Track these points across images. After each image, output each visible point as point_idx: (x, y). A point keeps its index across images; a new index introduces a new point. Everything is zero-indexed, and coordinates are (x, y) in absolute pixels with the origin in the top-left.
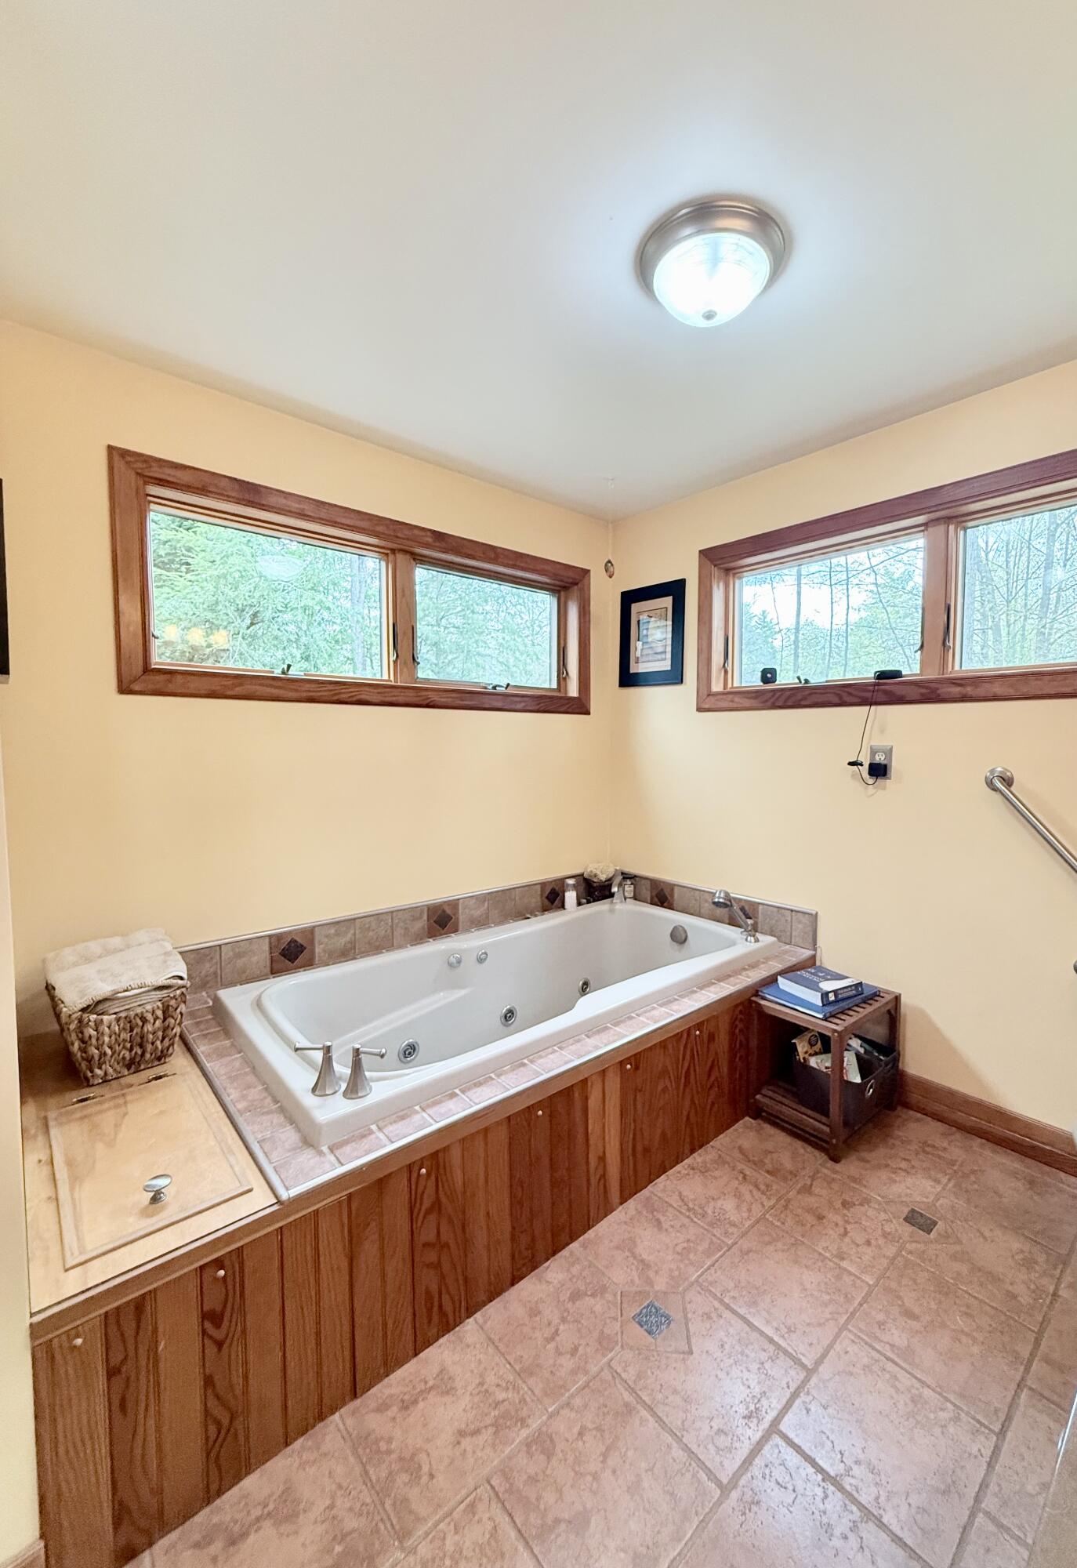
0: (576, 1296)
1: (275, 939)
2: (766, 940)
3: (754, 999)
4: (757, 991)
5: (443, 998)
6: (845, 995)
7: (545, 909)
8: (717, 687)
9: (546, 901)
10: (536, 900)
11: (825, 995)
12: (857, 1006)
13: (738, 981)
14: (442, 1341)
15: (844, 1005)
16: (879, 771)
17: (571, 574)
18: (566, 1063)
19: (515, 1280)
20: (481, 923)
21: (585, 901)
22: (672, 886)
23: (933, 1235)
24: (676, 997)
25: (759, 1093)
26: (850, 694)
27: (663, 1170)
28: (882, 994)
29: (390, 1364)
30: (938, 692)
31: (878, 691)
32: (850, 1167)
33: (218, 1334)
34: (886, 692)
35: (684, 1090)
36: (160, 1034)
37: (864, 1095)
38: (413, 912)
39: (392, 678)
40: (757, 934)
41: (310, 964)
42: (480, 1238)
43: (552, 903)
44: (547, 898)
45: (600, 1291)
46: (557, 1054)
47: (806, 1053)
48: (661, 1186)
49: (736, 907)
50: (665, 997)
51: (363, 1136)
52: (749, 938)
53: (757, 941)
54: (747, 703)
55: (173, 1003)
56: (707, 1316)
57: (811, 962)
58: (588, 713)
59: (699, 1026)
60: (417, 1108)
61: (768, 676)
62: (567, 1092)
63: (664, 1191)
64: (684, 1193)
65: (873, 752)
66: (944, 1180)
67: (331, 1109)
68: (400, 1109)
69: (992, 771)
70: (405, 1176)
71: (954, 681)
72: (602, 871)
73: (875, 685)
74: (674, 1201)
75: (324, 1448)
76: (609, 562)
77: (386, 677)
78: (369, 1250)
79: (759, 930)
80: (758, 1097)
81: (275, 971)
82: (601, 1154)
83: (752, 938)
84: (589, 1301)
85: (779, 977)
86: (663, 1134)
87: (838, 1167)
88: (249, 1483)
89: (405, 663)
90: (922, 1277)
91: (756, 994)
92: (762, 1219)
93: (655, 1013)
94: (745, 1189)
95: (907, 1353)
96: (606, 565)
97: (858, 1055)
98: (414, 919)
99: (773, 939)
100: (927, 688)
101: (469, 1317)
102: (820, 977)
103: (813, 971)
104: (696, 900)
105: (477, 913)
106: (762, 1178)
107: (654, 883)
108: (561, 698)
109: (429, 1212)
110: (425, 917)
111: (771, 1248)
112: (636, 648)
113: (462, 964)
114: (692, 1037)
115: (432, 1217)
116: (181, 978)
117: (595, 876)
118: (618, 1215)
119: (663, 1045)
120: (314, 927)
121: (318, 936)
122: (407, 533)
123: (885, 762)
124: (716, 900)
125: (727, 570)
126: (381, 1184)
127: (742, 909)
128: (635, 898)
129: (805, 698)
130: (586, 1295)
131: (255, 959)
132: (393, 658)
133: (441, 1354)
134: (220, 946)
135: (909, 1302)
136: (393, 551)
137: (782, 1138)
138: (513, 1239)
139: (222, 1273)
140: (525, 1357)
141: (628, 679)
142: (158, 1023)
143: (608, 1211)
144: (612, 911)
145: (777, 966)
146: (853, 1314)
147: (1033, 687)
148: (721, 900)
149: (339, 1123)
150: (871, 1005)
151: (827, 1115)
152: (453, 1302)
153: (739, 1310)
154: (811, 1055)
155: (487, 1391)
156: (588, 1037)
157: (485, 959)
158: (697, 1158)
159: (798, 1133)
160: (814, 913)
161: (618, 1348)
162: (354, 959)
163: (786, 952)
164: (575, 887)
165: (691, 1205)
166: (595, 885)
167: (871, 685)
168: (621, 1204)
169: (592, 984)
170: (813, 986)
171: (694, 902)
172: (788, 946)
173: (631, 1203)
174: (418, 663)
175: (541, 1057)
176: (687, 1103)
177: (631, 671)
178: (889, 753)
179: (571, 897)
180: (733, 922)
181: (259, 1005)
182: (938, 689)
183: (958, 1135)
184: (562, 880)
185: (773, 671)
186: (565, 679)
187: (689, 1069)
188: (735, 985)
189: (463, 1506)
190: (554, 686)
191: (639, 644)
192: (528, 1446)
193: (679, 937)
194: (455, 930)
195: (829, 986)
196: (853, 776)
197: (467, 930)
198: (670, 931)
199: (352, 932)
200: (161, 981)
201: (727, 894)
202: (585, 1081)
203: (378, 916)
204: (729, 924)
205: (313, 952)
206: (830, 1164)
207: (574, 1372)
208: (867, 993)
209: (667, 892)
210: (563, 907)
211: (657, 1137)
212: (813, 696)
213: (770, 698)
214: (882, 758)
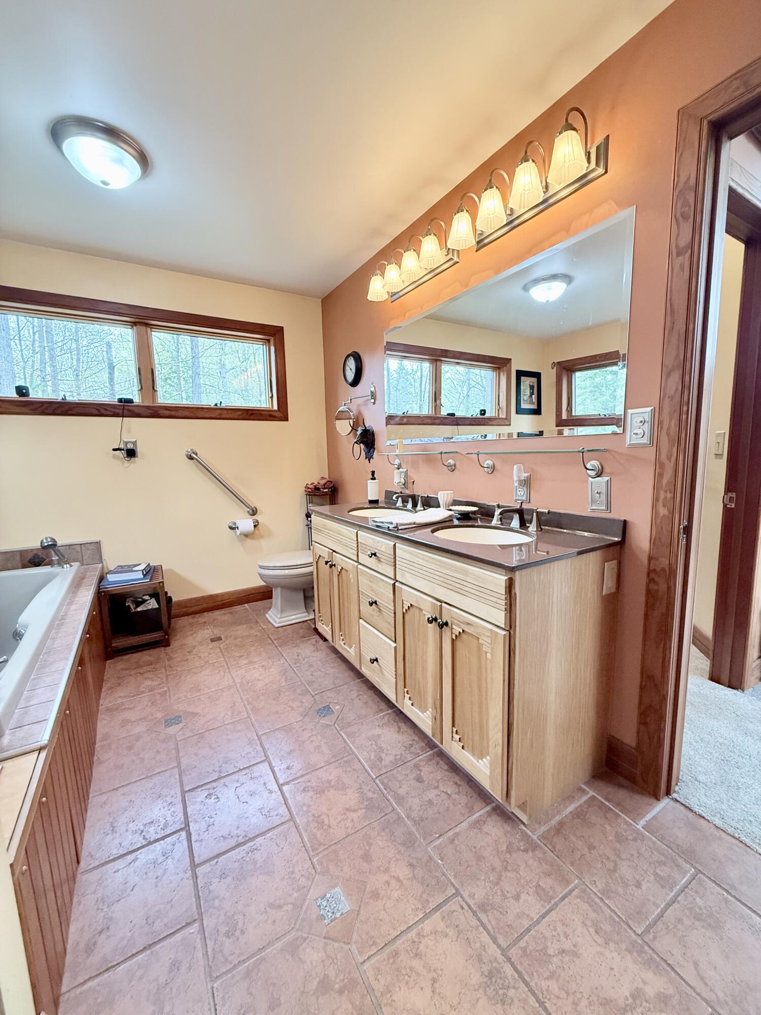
2: (75, 565)
6: (147, 570)
11: (143, 572)
12: (155, 573)
15: (150, 574)
16: (131, 453)
23: (223, 639)
26: (106, 410)
31: (122, 409)
32: (175, 644)
34: (127, 410)
40: (69, 563)
47: (134, 608)
48: (106, 703)
52: (65, 566)
53: (72, 566)
61: (24, 391)
63: (110, 703)
64: (122, 695)
65: (127, 443)
66: (209, 627)
69: (188, 450)
74: (121, 700)
80: (113, 645)
83: (68, 565)
85: (107, 575)
87: (171, 647)
90: (233, 648)
92: (166, 676)
94: (145, 676)
95: (250, 663)
99: (80, 563)
102: (127, 568)
111: (183, 677)
118: (102, 724)
123: (134, 448)
135: (238, 655)
146: (228, 668)
153: (197, 695)
161: (173, 736)
165: (131, 695)
167: (117, 406)
178: (135, 443)
183: (197, 615)
195: (139, 568)
196: (118, 456)
206: (167, 648)
207: (168, 754)
212: (77, 409)
213: (40, 407)
214: (132, 446)
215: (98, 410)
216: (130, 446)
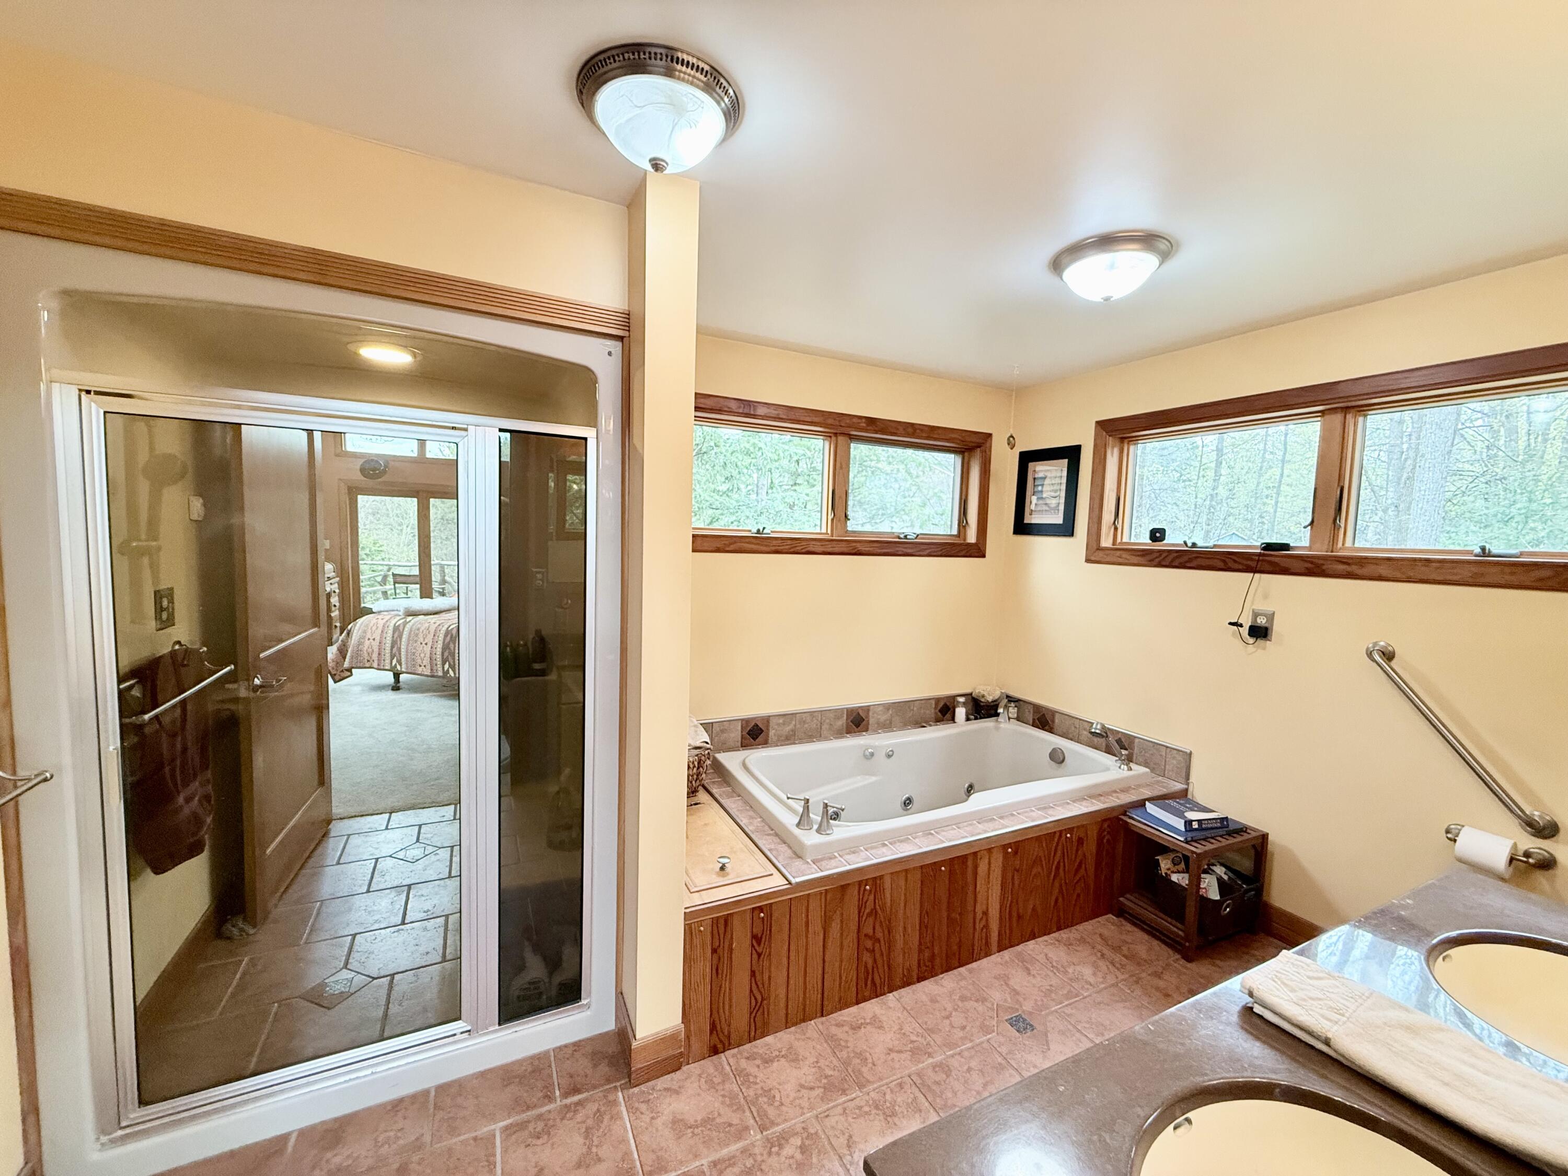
0: (963, 998)
1: (745, 722)
2: (1138, 770)
3: (1122, 817)
4: (1126, 812)
5: (860, 781)
6: (1209, 826)
7: (938, 721)
8: (1106, 542)
9: (939, 714)
10: (931, 712)
11: (1188, 823)
12: (1221, 836)
13: (1107, 800)
14: (873, 1001)
15: (1208, 834)
16: (1259, 632)
17: (975, 439)
18: (963, 838)
19: (920, 979)
20: (887, 726)
21: (972, 717)
22: (1053, 713)
24: (1051, 805)
25: (1123, 897)
26: (1235, 561)
27: (1033, 936)
28: (1248, 831)
29: (844, 1004)
30: (1324, 567)
31: (1263, 560)
32: (1200, 967)
33: (759, 950)
34: (1270, 563)
35: (1054, 880)
36: (695, 777)
37: (1219, 912)
38: (837, 713)
39: (829, 532)
40: (1131, 765)
41: (765, 743)
42: (899, 943)
43: (944, 716)
44: (940, 711)
45: (984, 1000)
46: (955, 831)
47: (1168, 869)
48: (1031, 947)
49: (1111, 739)
50: (1043, 804)
51: (831, 858)
52: (1122, 766)
53: (1130, 769)
54: (1135, 560)
55: (703, 758)
56: (1062, 1033)
57: (1183, 794)
58: (984, 556)
59: (1070, 830)
60: (862, 848)
61: (1157, 535)
62: (963, 859)
63: (1032, 950)
64: (1050, 955)
65: (1256, 615)
67: (810, 838)
68: (852, 846)
69: (1375, 644)
70: (857, 888)
71: (1340, 559)
72: (990, 694)
73: (1259, 555)
74: (1041, 958)
75: (808, 1035)
76: (1012, 436)
77: (824, 531)
78: (835, 927)
79: (1134, 760)
80: (1121, 899)
81: (744, 745)
82: (985, 910)
83: (1126, 767)
84: (972, 1004)
85: (1147, 802)
86: (1034, 909)
87: (1189, 965)
88: (769, 1039)
89: (840, 520)
91: (1125, 814)
92: (1115, 985)
93: (1033, 814)
94: (1102, 963)
96: (1008, 439)
97: (1220, 881)
98: (838, 718)
99: (1147, 770)
100: (1312, 563)
101: (889, 992)
102: (1187, 807)
103: (1182, 802)
104: (1075, 727)
105: (883, 718)
106: (1118, 958)
107: (1037, 708)
108: (961, 544)
109: (869, 915)
110: (845, 718)
111: (1122, 1005)
112: (1031, 502)
113: (874, 758)
114: (1064, 838)
115: (871, 920)
116: (707, 743)
117: (983, 696)
118: (995, 958)
119: (1038, 839)
120: (769, 716)
121: (773, 722)
122: (848, 421)
123: (1267, 625)
124: (1093, 730)
125: (1122, 440)
126: (844, 888)
127: (1119, 742)
128: (1018, 719)
129: (1190, 560)
130: (971, 1000)
131: (732, 735)
132: (830, 518)
133: (871, 1007)
134: (712, 723)
136: (836, 434)
137: (1140, 935)
138: (920, 951)
139: (762, 915)
140: (929, 1023)
141: (1022, 527)
142: (695, 769)
143: (988, 954)
144: (997, 729)
145: (1147, 793)
147: (1422, 572)
148: (1098, 731)
149: (817, 847)
150: (1234, 837)
151: (1182, 923)
152: (881, 979)
153: (1088, 1035)
154: (1173, 872)
155: (904, 1034)
156: (979, 823)
157: (892, 755)
158: (1064, 934)
159: (1154, 932)
160: (1188, 751)
161: (994, 1034)
162: (794, 743)
163: (1158, 782)
164: (964, 704)
165: (1055, 964)
166: (982, 704)
167: (1257, 555)
168: (999, 951)
169: (976, 787)
170: (1180, 815)
171: (1073, 728)
172: (1160, 778)
173: (1006, 954)
174: (849, 520)
175: (944, 831)
176: (1056, 892)
177: (1026, 521)
178: (1271, 617)
179: (961, 712)
180: (1109, 751)
181: (745, 766)
182: (1323, 564)
184: (953, 698)
185: (1162, 531)
186: (964, 527)
187: (1059, 863)
188: (1104, 803)
189: (895, 1082)
190: (955, 532)
191: (1034, 499)
192: (934, 1068)
193: (1057, 757)
194: (867, 730)
195: (1193, 815)
196: (1234, 634)
197: (876, 731)
198: (1050, 751)
199: (794, 723)
200: (698, 744)
201: (1103, 727)
202: (975, 854)
203: (812, 713)
204: (1106, 752)
205: (768, 735)
206: (1182, 962)
207: (963, 1039)
208: (1232, 827)
209: (1048, 717)
210: (953, 719)
211: (1030, 911)
212: (1199, 560)
213: (1157, 558)
214: (1264, 622)
215: (1224, 561)
216: (1261, 621)
